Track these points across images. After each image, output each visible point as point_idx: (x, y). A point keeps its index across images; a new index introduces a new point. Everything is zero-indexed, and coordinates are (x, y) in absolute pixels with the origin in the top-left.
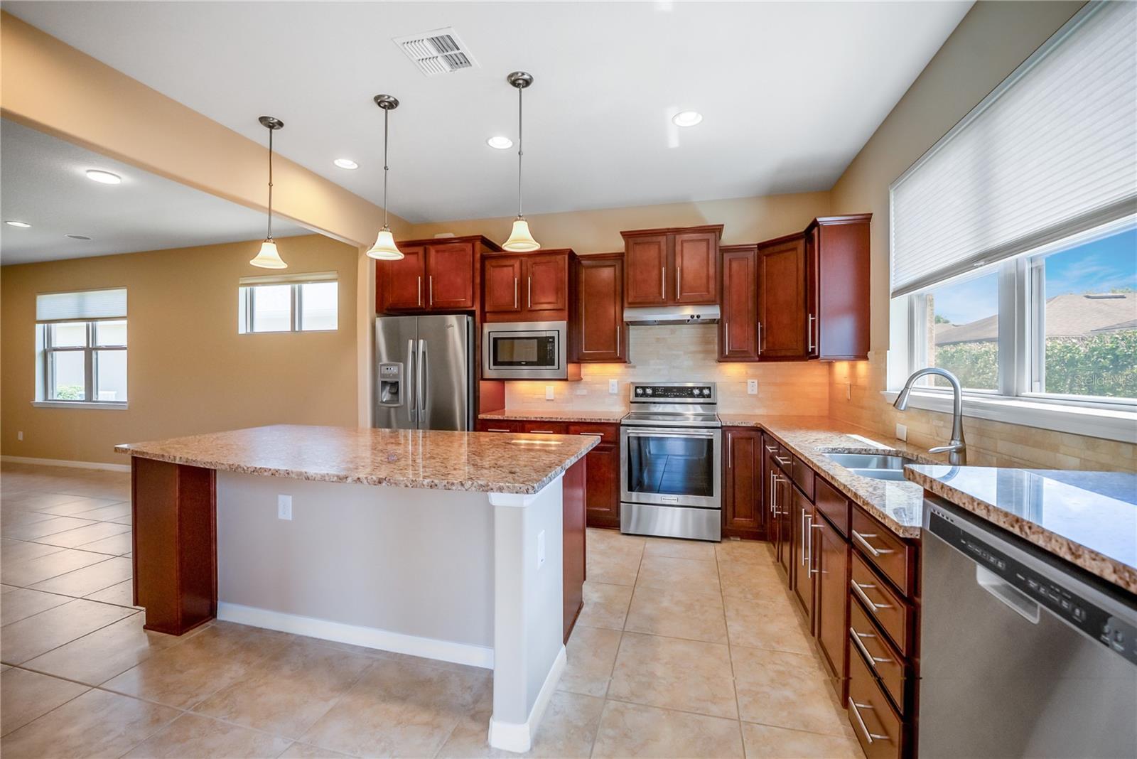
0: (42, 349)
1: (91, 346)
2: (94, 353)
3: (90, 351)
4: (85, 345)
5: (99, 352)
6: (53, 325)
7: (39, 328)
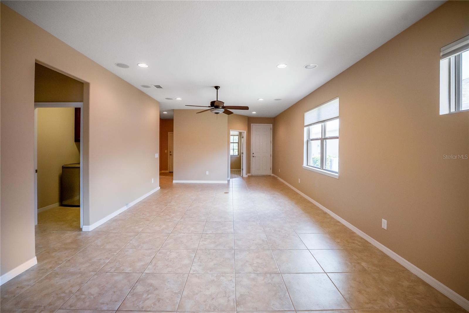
0: (306, 140)
1: (323, 137)
2: (324, 141)
3: (323, 140)
4: (321, 137)
5: (327, 140)
6: (311, 127)
7: (306, 129)
